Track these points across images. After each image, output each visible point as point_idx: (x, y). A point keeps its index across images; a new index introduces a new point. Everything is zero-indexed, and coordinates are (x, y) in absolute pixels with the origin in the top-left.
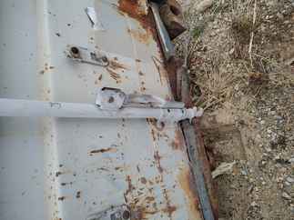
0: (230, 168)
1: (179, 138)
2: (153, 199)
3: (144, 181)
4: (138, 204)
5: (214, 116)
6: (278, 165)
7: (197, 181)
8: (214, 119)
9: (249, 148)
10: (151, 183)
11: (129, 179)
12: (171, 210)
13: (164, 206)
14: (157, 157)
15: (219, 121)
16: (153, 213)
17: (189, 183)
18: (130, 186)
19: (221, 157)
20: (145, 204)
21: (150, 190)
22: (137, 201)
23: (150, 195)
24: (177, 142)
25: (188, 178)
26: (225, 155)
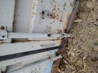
0: (80, 21)
1: (73, 3)
2: (58, 16)
3: (59, 9)
4: (55, 15)
5: (86, 3)
6: (94, 25)
7: (71, 18)
8: (86, 4)
9: (90, 18)
10: (60, 11)
11: (55, 6)
12: (61, 21)
13: (60, 19)
14: (65, 5)
15: (87, 5)
16: (57, 19)
17: (69, 18)
18: (55, 8)
19: (79, 18)
20: (56, 16)
21: (59, 13)
22: (55, 14)
23: (58, 14)
24: (72, 4)
25: (69, 16)
26: (81, 18)
